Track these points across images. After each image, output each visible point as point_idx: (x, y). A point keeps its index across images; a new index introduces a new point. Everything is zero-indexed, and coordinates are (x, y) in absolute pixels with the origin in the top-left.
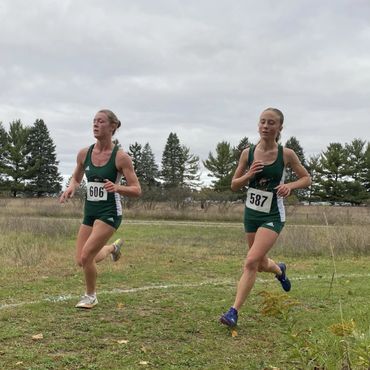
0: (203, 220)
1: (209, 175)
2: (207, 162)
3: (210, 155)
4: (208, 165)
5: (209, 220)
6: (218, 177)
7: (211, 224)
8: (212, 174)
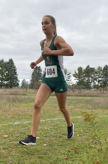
0: (72, 96)
1: (75, 79)
2: (74, 74)
3: (75, 72)
4: (74, 76)
5: (74, 96)
6: (78, 80)
7: (75, 98)
8: (76, 79)
